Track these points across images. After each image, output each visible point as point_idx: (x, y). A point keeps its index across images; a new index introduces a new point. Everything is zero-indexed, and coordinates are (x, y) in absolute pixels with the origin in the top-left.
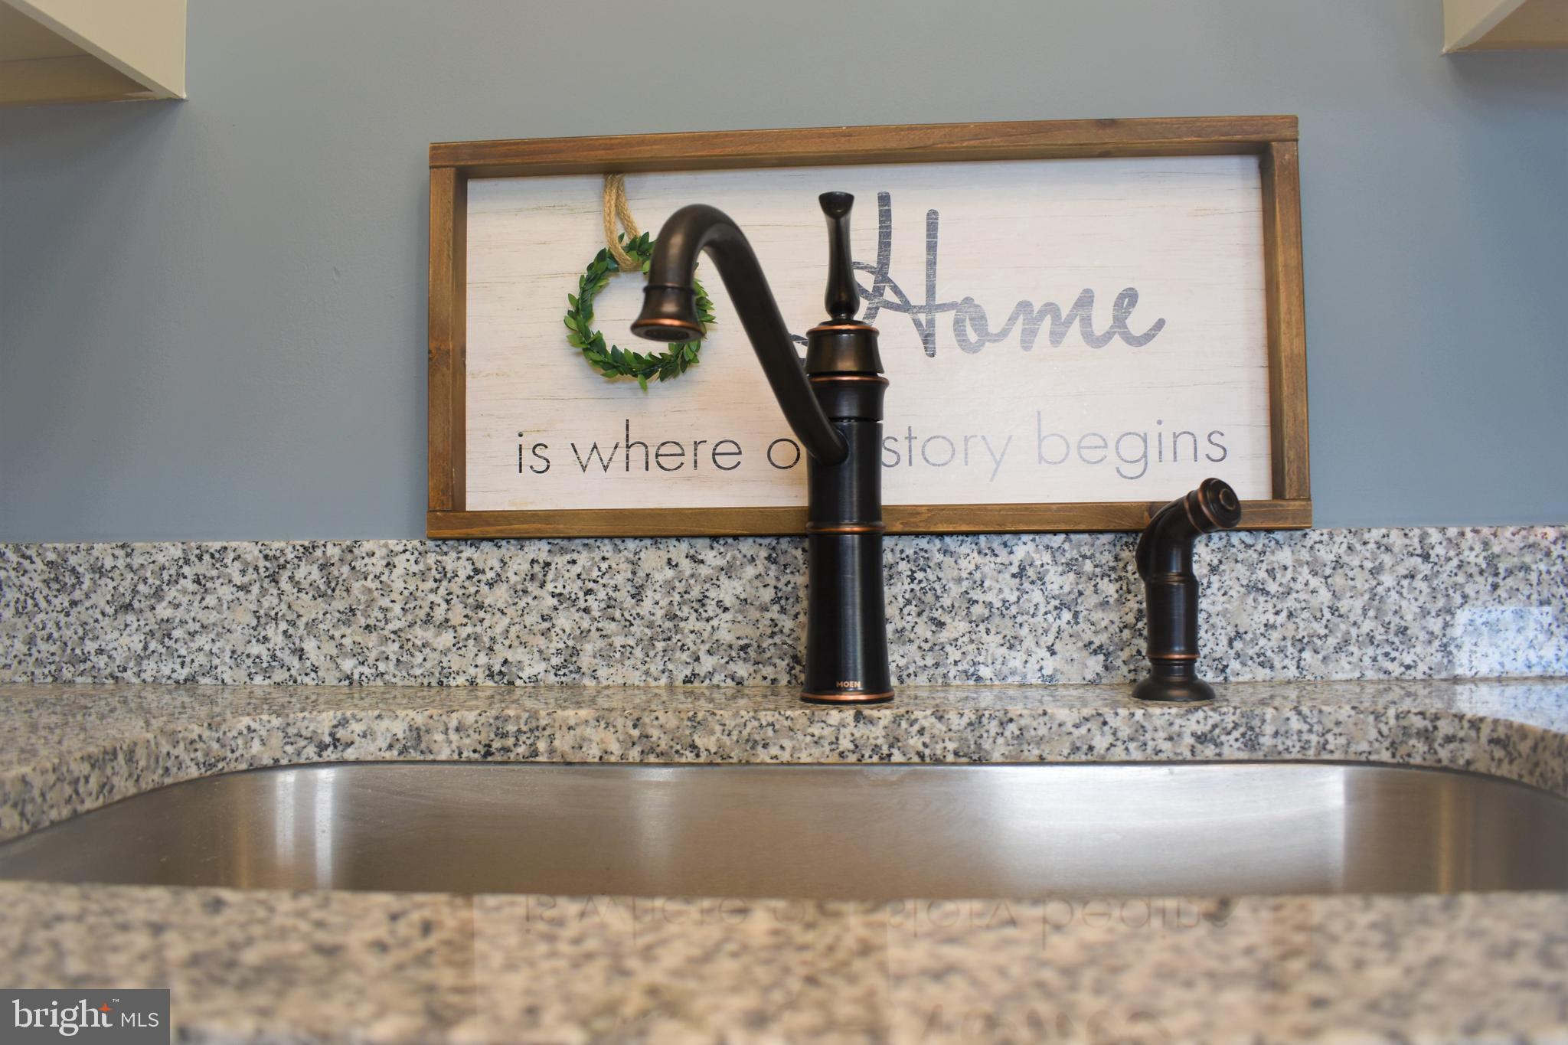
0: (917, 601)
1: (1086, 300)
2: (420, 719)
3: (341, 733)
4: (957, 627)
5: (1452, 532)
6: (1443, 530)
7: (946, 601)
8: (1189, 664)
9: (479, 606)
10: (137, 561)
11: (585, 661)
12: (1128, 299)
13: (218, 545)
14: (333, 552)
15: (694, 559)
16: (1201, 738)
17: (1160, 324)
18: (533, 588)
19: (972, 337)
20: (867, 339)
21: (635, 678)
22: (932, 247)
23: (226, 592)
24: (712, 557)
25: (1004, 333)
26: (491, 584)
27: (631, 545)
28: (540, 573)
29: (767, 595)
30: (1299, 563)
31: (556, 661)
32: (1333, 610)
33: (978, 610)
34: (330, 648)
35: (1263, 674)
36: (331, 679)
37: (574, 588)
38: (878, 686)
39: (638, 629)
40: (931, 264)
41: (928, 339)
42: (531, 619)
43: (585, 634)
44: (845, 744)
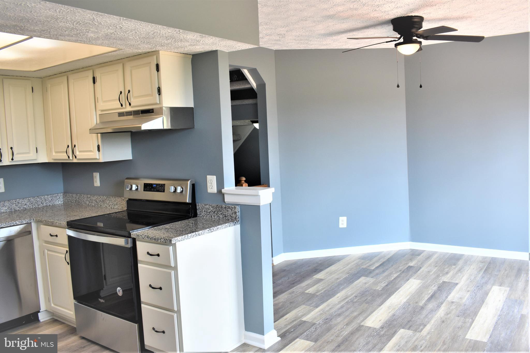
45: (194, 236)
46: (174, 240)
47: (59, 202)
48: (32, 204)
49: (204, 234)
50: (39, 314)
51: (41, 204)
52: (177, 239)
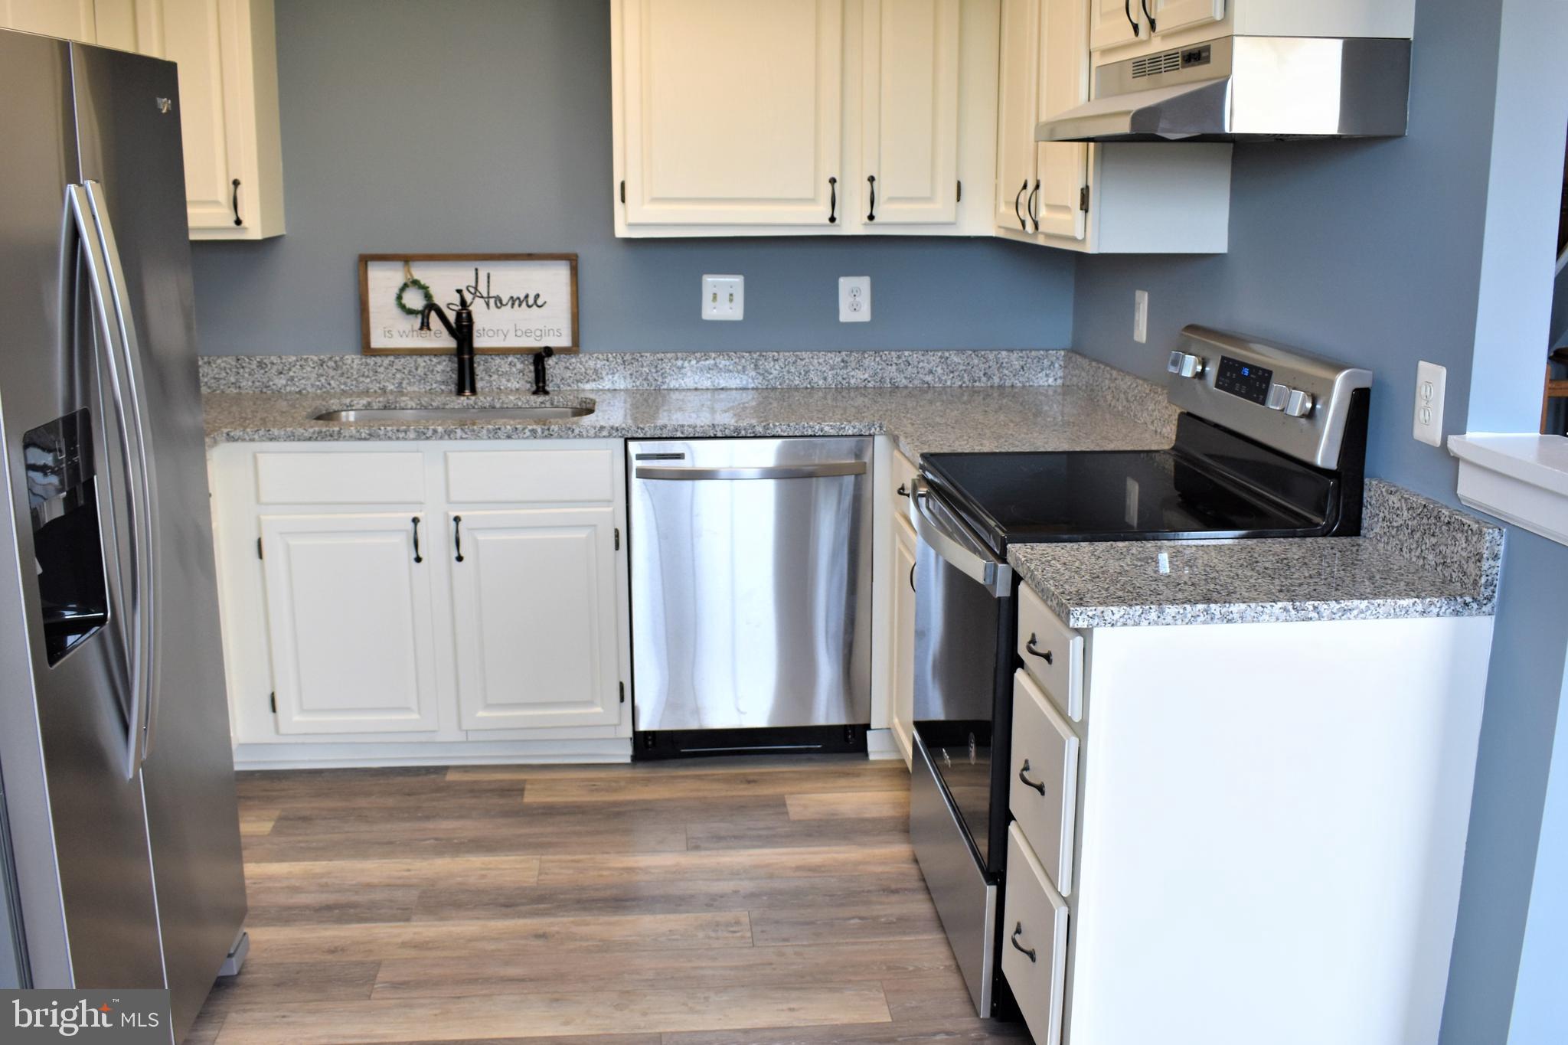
0: (487, 370)
1: (527, 296)
2: (369, 400)
3: (352, 404)
4: (495, 377)
5: (614, 355)
6: (612, 354)
7: (492, 371)
8: (544, 387)
9: (376, 372)
10: (284, 361)
11: (404, 385)
12: (537, 296)
13: (305, 357)
14: (338, 358)
15: (431, 360)
16: (542, 403)
17: (545, 303)
18: (390, 367)
19: (499, 305)
20: (469, 314)
21: (417, 389)
22: (489, 282)
23: (309, 369)
24: (435, 360)
25: (507, 304)
26: (379, 366)
27: (415, 357)
28: (392, 364)
29: (449, 369)
30: (577, 362)
31: (397, 385)
32: (586, 373)
33: (500, 373)
34: (338, 383)
35: (569, 388)
36: (338, 390)
37: (400, 368)
38: (473, 391)
39: (417, 377)
40: (488, 286)
41: (488, 305)
42: (390, 375)
43: (403, 379)
44: (465, 404)
47: (1047, 381)
48: (953, 372)
50: (869, 733)
51: (984, 379)
52: (1099, 613)
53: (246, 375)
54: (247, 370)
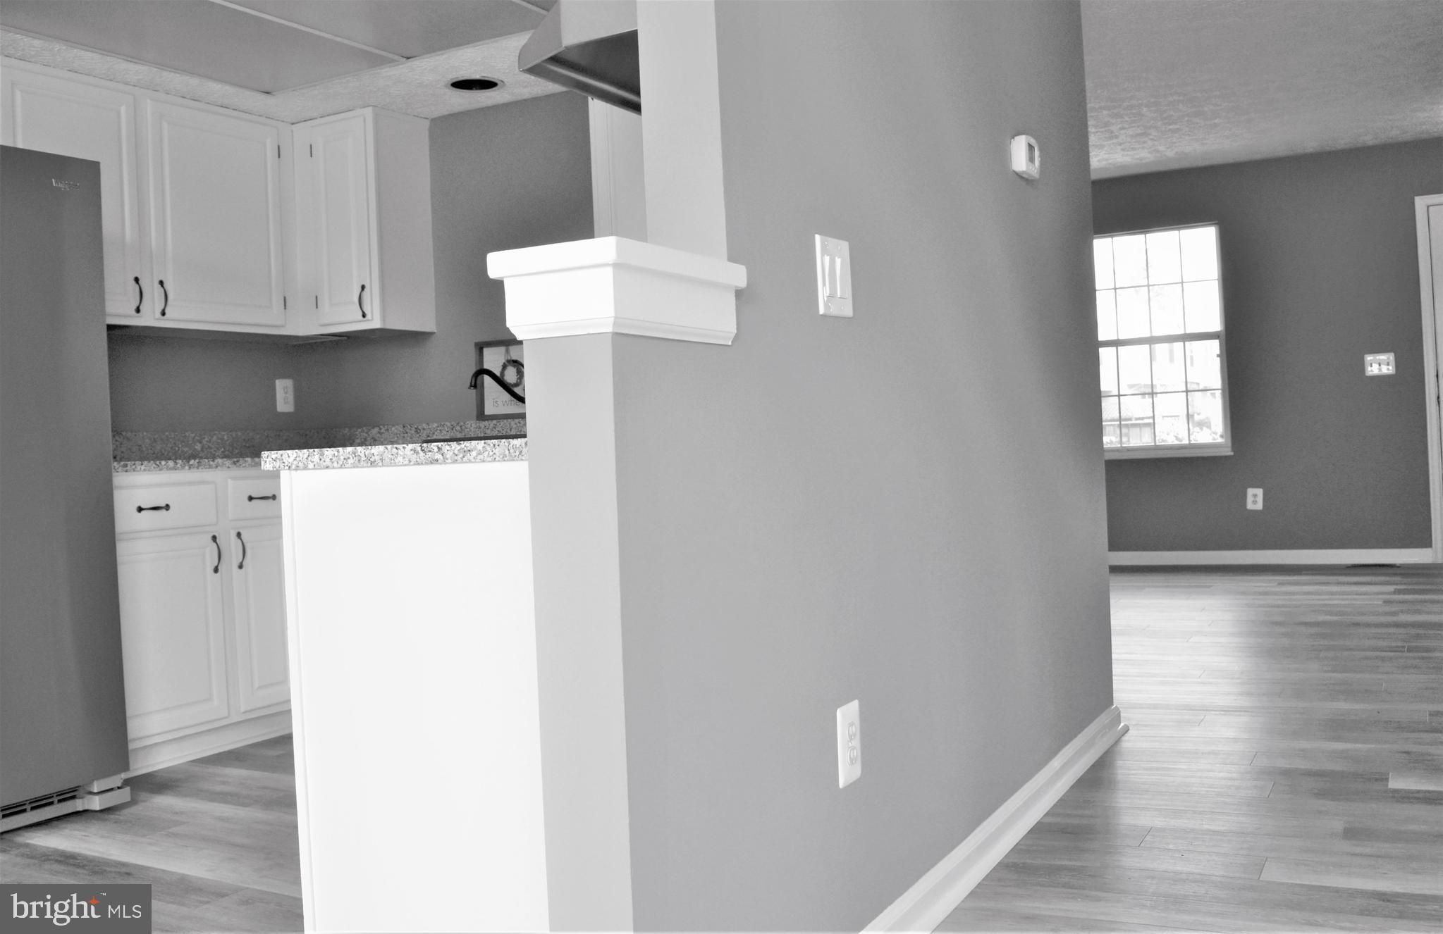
45: (351, 461)
46: (270, 459)
49: (392, 464)
52: (279, 456)
53: (409, 439)
54: (409, 435)
